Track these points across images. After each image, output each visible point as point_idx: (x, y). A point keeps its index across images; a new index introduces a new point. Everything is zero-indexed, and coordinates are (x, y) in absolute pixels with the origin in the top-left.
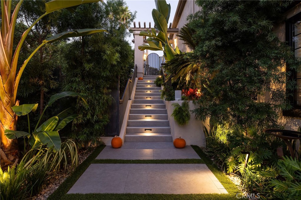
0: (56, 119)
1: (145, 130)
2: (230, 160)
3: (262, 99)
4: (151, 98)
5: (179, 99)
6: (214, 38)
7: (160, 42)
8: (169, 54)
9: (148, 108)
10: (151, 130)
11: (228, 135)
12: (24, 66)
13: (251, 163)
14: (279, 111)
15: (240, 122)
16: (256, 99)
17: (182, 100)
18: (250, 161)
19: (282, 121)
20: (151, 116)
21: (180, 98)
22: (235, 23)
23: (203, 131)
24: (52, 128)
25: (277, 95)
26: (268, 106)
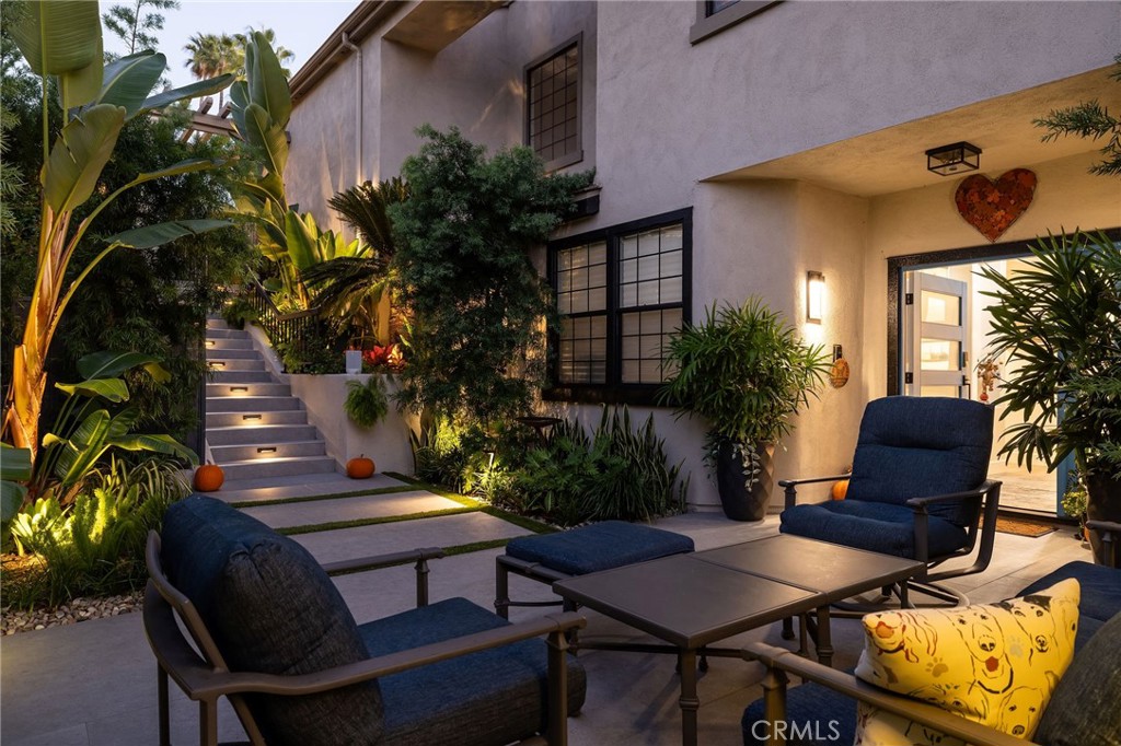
0: (105, 417)
1: (259, 450)
2: (467, 471)
3: (513, 372)
4: (224, 364)
5: (355, 370)
6: (441, 261)
7: (268, 200)
8: (297, 239)
9: (239, 395)
10: (274, 449)
11: (462, 436)
12: (69, 295)
13: (496, 470)
14: (535, 392)
15: (480, 413)
16: (504, 372)
17: (362, 372)
18: (495, 466)
19: (541, 409)
20: (259, 417)
21: (360, 369)
22: (476, 246)
23: (407, 440)
24: (102, 435)
25: (534, 366)
26: (521, 383)
